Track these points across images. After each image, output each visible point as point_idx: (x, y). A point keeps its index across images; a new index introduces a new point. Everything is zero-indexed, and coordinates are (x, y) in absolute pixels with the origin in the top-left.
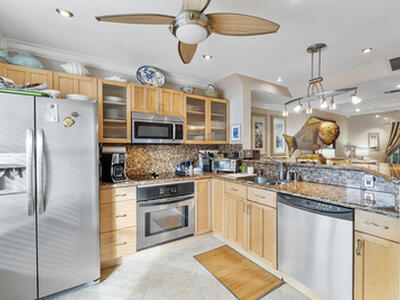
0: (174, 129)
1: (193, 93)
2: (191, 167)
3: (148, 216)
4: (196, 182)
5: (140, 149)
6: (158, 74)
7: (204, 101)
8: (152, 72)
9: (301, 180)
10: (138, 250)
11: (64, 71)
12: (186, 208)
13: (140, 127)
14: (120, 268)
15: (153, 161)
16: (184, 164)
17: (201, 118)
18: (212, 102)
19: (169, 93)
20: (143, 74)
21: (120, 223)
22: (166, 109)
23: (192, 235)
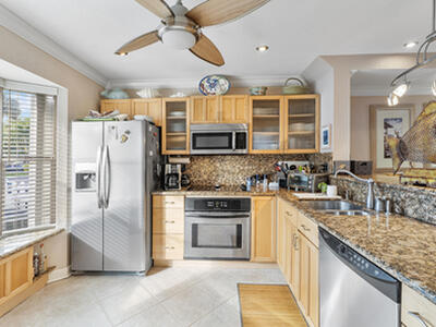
0: (234, 138)
1: (264, 94)
2: (265, 181)
3: (195, 227)
4: (253, 199)
5: (207, 160)
6: (222, 81)
7: (278, 101)
8: (216, 81)
9: (403, 214)
10: (185, 258)
11: (139, 97)
12: (239, 227)
13: (198, 139)
14: (169, 269)
15: (221, 172)
16: (255, 177)
17: (273, 123)
18: (290, 101)
19: (230, 99)
20: (206, 84)
21: (169, 228)
22: (227, 117)
23: (248, 260)
